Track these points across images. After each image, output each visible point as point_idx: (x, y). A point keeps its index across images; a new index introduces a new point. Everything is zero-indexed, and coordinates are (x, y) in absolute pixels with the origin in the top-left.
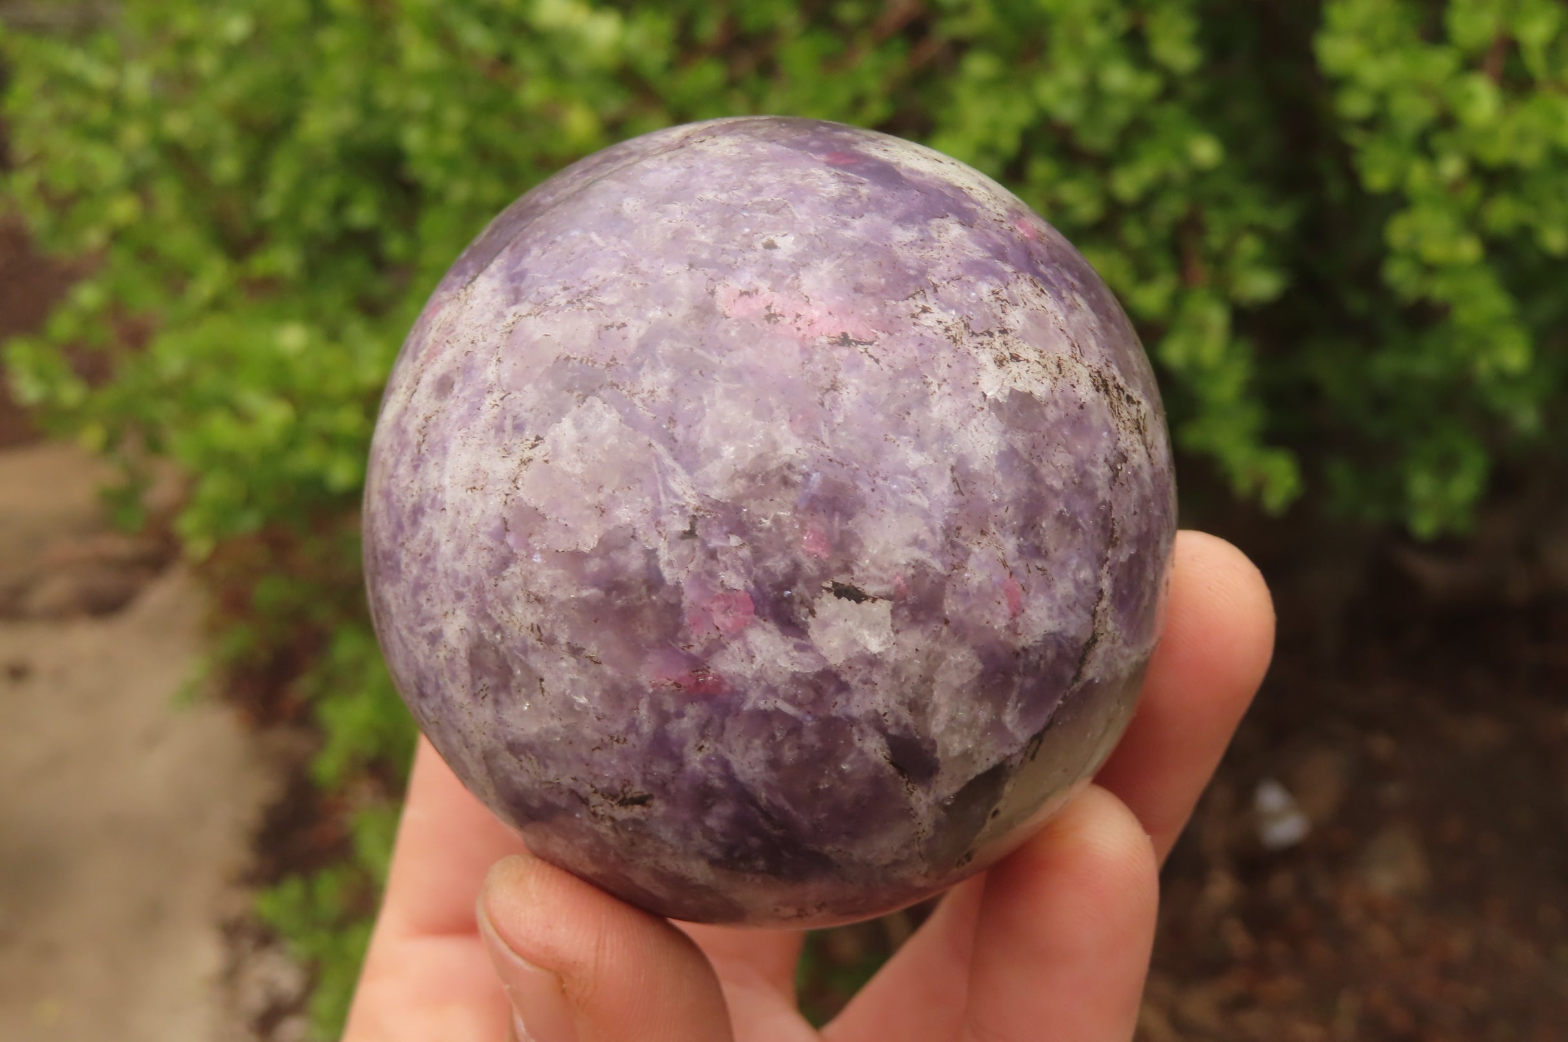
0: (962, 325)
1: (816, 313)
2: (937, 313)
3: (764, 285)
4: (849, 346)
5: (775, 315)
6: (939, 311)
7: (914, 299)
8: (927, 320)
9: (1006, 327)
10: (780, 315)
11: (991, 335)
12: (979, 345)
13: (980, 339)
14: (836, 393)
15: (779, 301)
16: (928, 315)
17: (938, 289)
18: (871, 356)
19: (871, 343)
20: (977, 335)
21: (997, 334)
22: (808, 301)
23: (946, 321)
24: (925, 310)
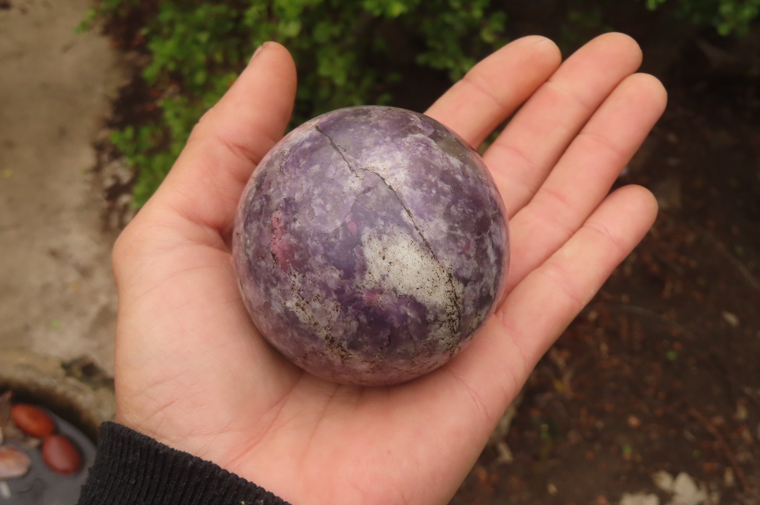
0: (299, 289)
1: (278, 244)
2: (296, 280)
3: (282, 224)
4: (273, 258)
5: (274, 231)
6: (298, 280)
7: (296, 271)
8: (293, 279)
9: (309, 302)
10: (274, 233)
11: (303, 299)
12: (297, 297)
13: (298, 296)
14: (262, 259)
15: (278, 231)
16: (294, 277)
17: (304, 277)
18: (273, 265)
19: (276, 264)
20: (299, 295)
21: (305, 300)
22: (280, 240)
23: (296, 283)
24: (295, 276)
